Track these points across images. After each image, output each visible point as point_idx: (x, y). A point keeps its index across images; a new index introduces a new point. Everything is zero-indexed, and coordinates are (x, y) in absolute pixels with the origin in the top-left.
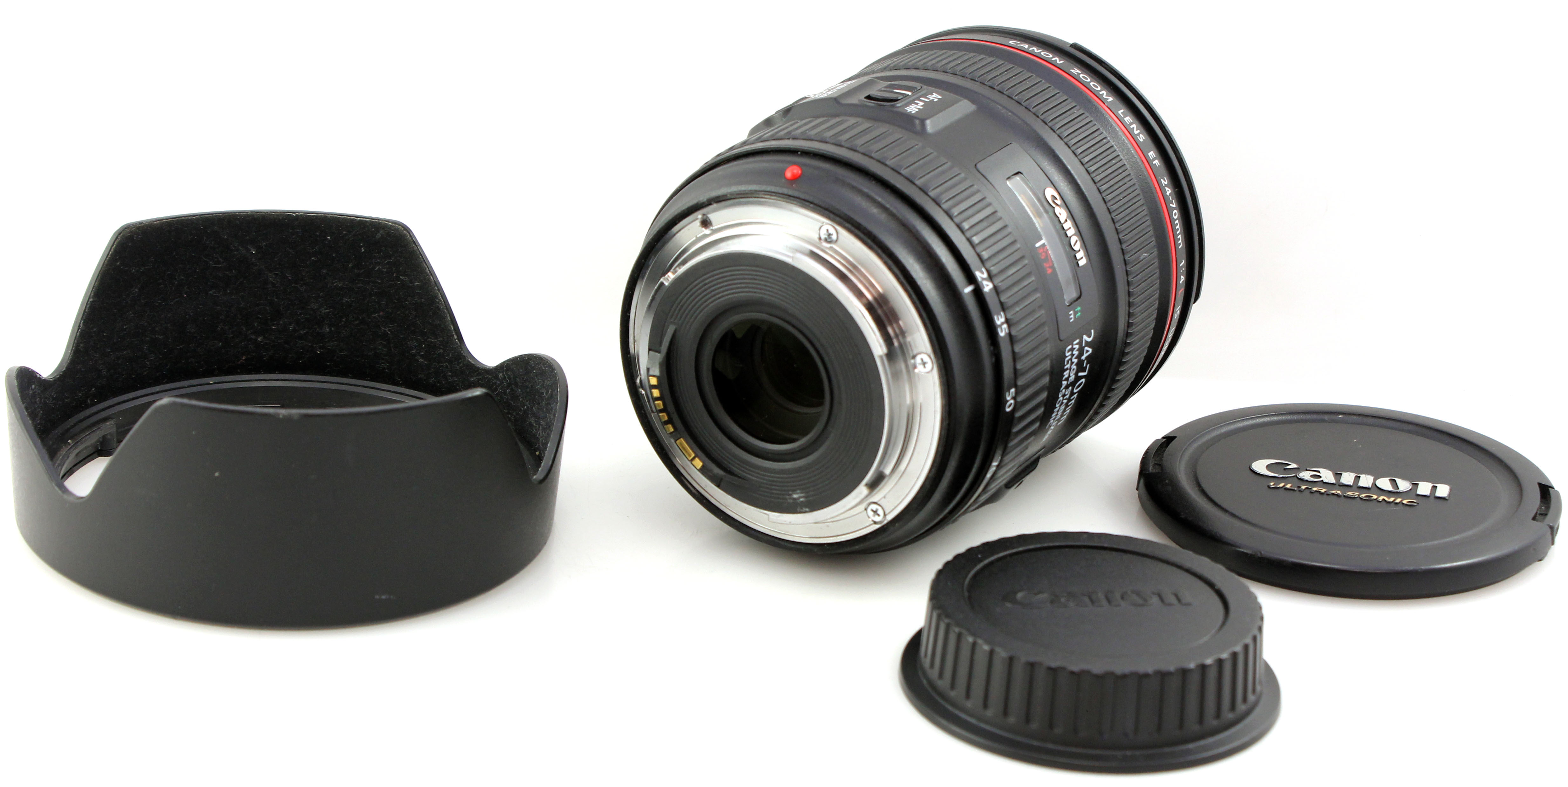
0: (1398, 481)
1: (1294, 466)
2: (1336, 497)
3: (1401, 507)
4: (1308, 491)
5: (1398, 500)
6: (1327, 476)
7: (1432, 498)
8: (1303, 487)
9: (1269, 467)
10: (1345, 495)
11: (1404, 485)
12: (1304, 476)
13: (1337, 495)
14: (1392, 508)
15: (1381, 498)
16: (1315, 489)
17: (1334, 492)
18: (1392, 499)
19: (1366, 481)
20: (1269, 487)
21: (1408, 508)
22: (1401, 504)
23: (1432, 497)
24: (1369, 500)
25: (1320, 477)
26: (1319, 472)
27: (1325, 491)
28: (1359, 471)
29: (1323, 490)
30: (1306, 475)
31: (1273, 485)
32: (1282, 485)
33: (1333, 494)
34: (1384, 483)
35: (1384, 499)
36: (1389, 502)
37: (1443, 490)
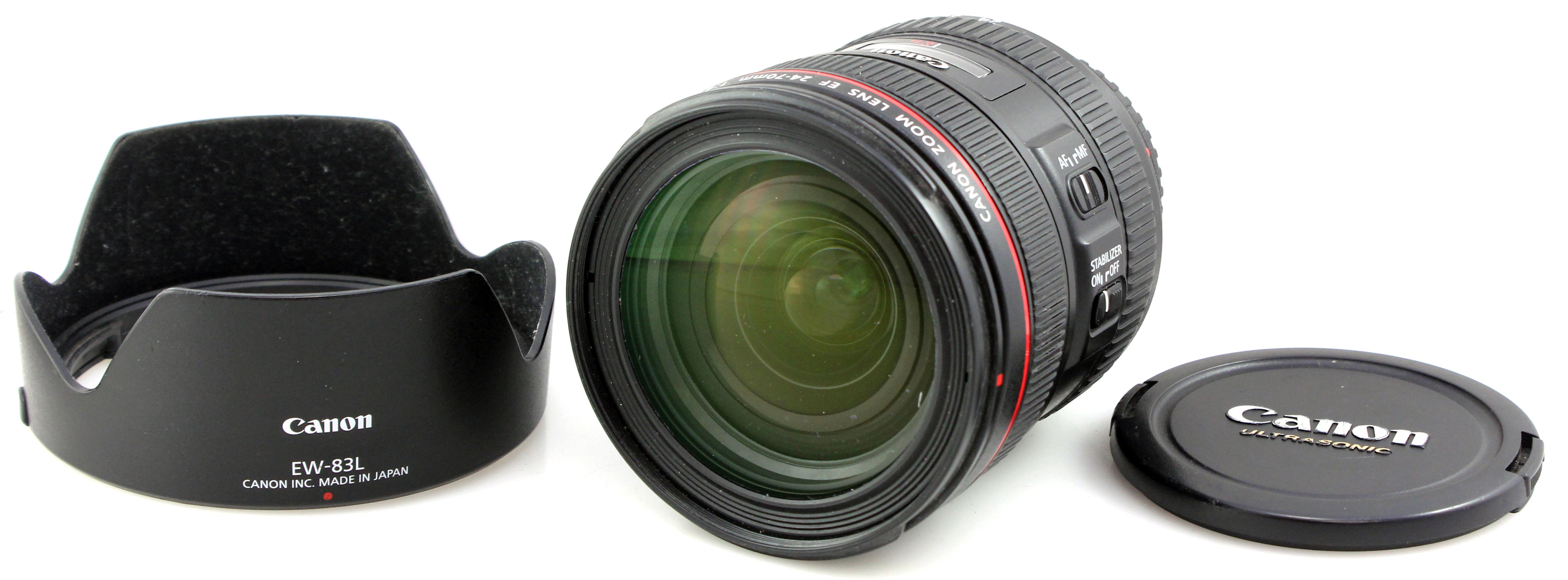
0: (1376, 428)
1: (1272, 412)
2: (1308, 445)
3: (1373, 456)
4: (1281, 438)
5: (1371, 449)
6: (1304, 423)
7: (1408, 447)
8: (1276, 434)
9: (1245, 414)
10: (1317, 442)
11: (1381, 433)
12: (1279, 423)
13: (1309, 443)
14: (1365, 456)
15: (1353, 447)
16: (1287, 436)
17: (1306, 439)
18: (1365, 448)
19: (1343, 428)
20: (1241, 434)
21: (1379, 456)
22: (1373, 453)
23: (1408, 445)
24: (1341, 448)
25: (1296, 424)
26: (1296, 418)
27: (1297, 439)
28: (1337, 418)
29: (1295, 438)
30: (1282, 422)
31: (1246, 432)
32: (1254, 432)
33: (1305, 442)
34: (1361, 431)
35: (1356, 448)
36: (1361, 451)
37: (1420, 439)
